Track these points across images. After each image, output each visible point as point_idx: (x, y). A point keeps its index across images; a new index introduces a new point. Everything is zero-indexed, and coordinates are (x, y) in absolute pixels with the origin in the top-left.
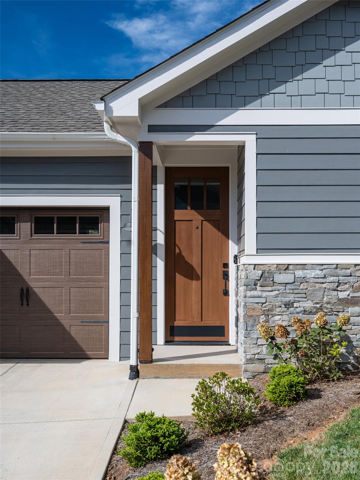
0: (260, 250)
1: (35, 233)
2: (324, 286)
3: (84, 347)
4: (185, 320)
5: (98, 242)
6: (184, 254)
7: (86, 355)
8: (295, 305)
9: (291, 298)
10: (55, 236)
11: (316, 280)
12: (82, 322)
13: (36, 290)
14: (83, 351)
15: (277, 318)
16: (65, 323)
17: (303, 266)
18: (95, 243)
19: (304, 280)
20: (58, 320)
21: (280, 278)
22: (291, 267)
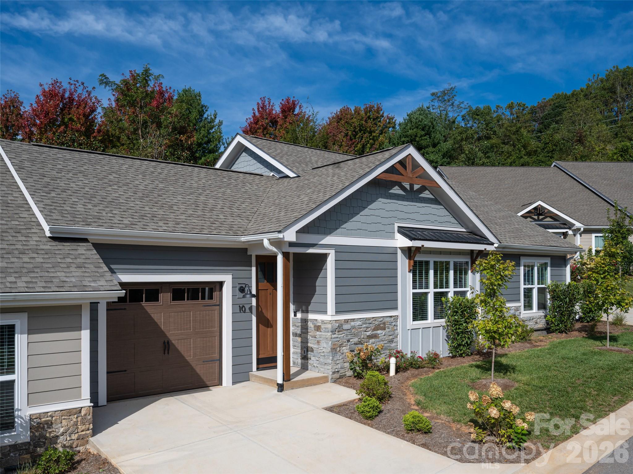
0: (338, 312)
1: (173, 301)
2: (361, 329)
3: (205, 379)
4: (264, 354)
5: (213, 305)
6: (264, 311)
7: (206, 384)
8: (351, 340)
9: (349, 337)
10: (186, 302)
11: (359, 327)
12: (204, 362)
13: (173, 342)
14: (204, 382)
15: (344, 348)
16: (193, 364)
17: (353, 320)
18: (211, 306)
19: (354, 327)
20: (188, 362)
21: (346, 327)
22: (349, 321)
